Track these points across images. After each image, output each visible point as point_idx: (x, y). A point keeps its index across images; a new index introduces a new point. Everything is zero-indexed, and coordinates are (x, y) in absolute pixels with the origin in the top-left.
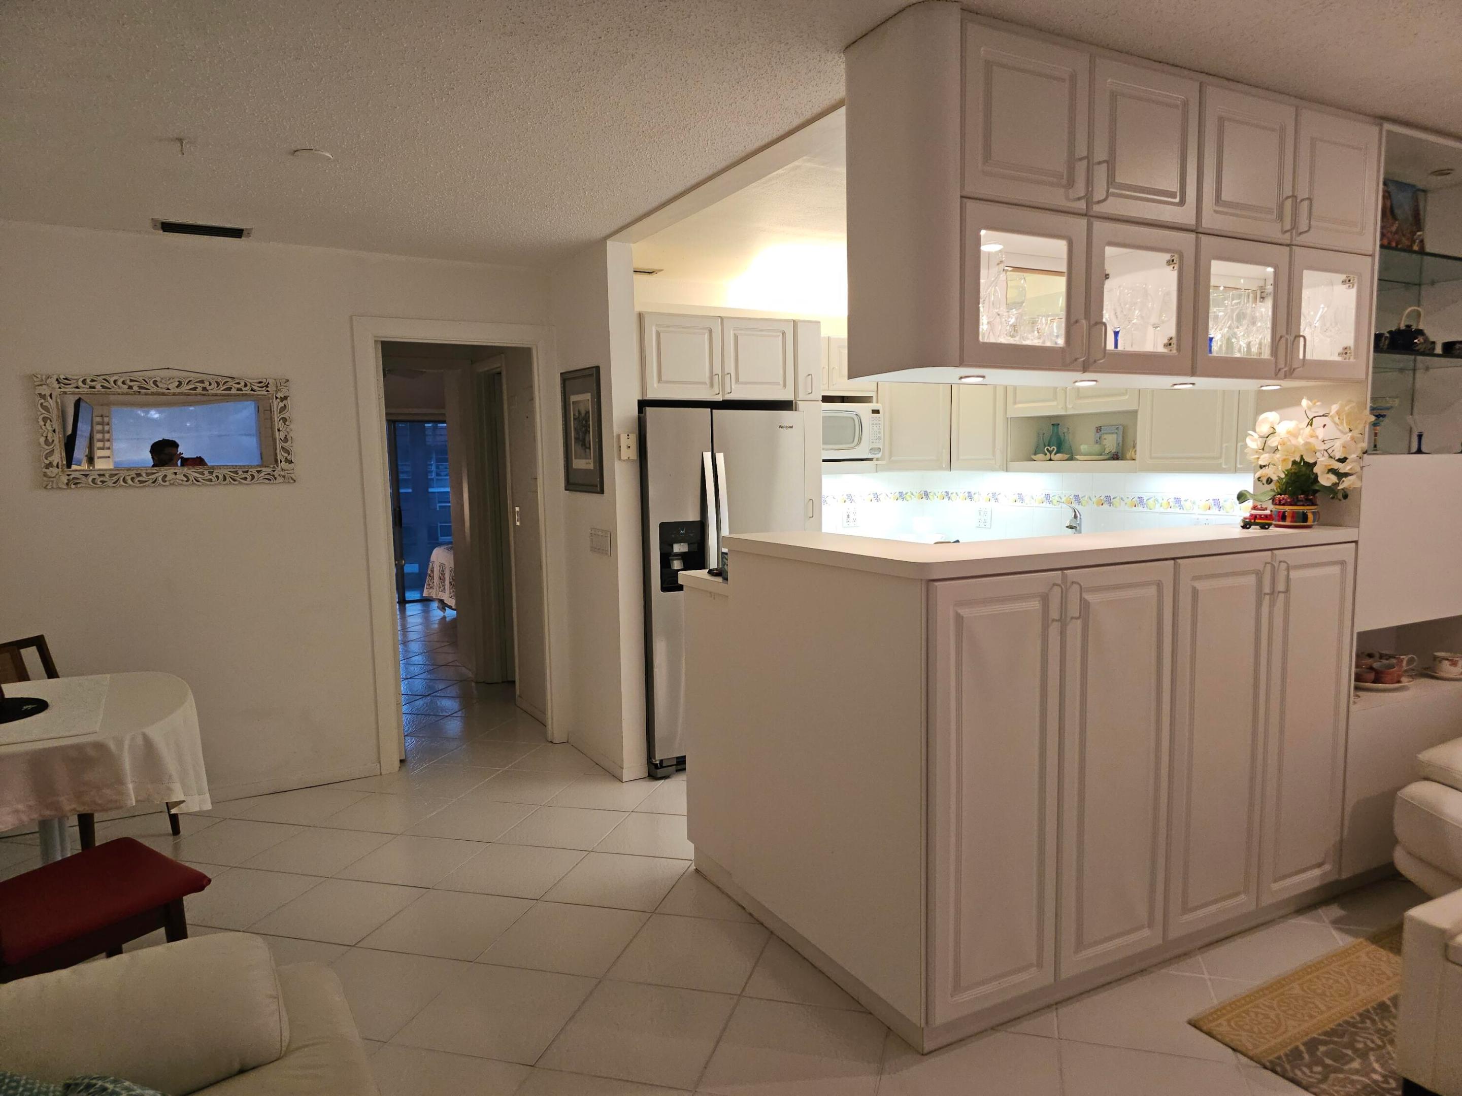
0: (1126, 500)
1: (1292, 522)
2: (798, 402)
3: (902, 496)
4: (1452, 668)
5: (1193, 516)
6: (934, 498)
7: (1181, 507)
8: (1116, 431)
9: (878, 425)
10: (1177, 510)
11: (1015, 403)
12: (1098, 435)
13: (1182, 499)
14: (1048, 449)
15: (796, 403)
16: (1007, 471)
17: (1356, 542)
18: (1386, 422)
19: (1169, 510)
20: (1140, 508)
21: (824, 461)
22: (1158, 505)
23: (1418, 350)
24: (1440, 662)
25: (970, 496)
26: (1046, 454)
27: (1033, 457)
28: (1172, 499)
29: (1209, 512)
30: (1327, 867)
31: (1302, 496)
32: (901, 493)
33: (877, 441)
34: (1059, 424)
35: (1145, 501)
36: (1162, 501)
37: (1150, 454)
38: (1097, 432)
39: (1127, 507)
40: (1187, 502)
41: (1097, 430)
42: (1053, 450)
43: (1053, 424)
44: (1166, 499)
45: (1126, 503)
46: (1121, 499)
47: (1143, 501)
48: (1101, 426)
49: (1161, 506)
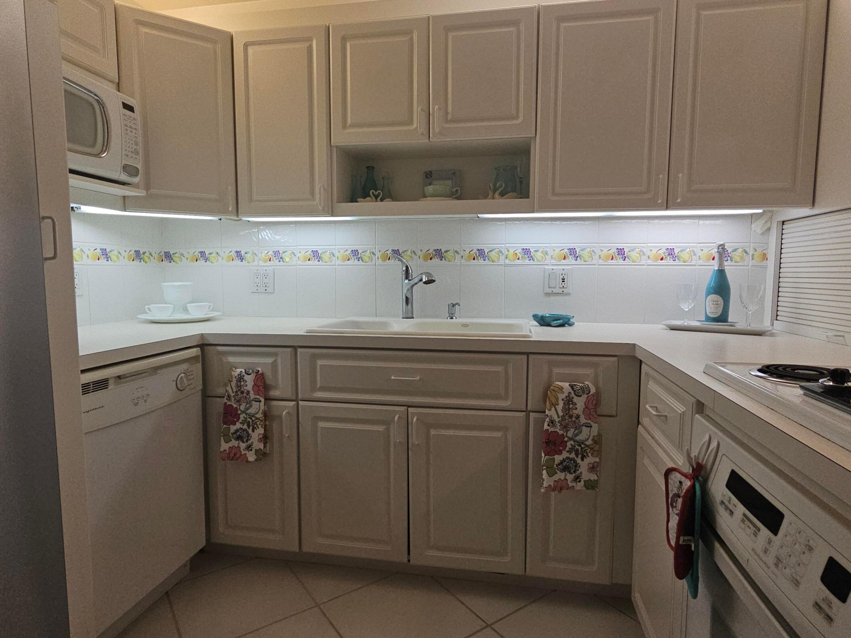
0: (462, 253)
3: (138, 255)
5: (546, 267)
6: (181, 260)
7: (531, 258)
8: (453, 176)
9: (134, 131)
10: (527, 261)
12: (428, 181)
13: (532, 250)
19: (517, 262)
20: (480, 261)
22: (502, 257)
25: (239, 256)
28: (520, 250)
29: (563, 262)
32: (137, 252)
33: (133, 155)
35: (486, 253)
36: (507, 253)
37: (553, 189)
38: (427, 177)
39: (463, 261)
40: (537, 253)
41: (426, 176)
42: (379, 194)
43: (367, 167)
44: (512, 251)
45: (462, 256)
46: (456, 253)
47: (483, 254)
48: (431, 172)
49: (506, 258)
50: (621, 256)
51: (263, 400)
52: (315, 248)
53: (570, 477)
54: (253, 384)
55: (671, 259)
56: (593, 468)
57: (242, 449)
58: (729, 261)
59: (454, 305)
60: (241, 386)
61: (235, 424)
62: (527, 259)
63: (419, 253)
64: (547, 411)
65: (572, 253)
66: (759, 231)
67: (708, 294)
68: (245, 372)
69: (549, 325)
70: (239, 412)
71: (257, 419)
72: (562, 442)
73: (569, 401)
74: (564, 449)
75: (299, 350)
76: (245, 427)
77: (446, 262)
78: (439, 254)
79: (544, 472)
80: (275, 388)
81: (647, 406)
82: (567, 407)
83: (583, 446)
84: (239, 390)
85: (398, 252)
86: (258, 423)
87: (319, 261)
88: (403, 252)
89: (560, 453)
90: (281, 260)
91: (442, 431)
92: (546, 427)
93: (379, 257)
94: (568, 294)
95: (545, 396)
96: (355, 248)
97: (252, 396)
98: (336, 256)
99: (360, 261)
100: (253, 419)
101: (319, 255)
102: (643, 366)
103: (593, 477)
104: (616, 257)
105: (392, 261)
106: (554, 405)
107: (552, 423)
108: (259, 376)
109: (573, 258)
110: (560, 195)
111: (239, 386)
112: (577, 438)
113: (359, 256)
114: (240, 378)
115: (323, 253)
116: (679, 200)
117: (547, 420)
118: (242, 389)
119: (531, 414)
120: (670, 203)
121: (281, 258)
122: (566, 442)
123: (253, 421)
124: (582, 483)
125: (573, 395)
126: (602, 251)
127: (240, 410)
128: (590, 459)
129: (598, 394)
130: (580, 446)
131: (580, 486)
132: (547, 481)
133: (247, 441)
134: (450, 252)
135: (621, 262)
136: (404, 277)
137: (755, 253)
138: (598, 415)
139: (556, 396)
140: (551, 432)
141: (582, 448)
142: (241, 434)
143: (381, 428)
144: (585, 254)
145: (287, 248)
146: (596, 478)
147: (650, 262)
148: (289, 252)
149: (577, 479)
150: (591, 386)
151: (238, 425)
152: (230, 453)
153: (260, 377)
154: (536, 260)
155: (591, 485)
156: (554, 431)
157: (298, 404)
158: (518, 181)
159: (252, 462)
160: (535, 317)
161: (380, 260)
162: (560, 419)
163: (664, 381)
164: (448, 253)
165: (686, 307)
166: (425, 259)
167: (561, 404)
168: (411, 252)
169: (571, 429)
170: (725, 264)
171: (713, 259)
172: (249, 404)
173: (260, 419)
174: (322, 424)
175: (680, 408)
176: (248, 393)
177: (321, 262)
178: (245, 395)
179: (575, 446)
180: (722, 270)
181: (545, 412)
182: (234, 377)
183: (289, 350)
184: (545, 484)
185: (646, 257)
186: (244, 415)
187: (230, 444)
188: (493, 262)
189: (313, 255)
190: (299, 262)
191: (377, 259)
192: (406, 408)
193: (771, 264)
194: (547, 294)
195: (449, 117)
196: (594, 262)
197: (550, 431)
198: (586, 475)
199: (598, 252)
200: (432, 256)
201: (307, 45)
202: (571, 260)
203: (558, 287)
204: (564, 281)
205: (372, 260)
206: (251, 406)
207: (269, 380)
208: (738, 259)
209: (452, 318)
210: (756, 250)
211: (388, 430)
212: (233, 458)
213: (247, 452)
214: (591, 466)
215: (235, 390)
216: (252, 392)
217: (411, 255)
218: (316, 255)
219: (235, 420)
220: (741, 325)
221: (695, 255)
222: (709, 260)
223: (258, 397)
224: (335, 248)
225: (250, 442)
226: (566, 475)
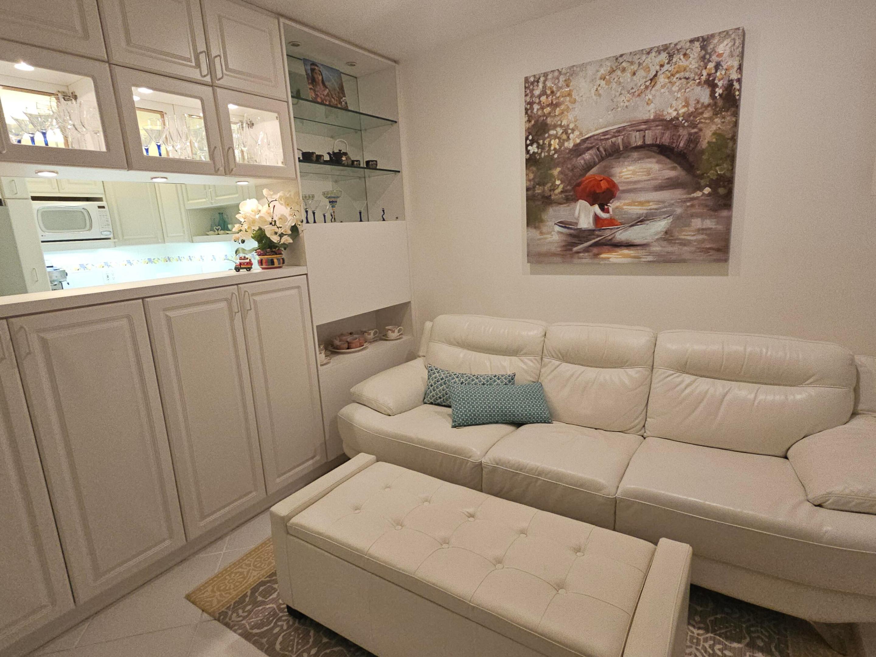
1: (266, 265)
2: (6, 200)
3: (150, 261)
4: (393, 333)
9: (105, 216)
11: (188, 200)
14: (216, 228)
15: (4, 201)
16: (193, 242)
17: (306, 274)
18: (337, 205)
21: (43, 242)
23: (344, 164)
24: (388, 331)
26: (215, 231)
27: (208, 233)
30: (318, 458)
31: (269, 249)
32: (148, 259)
33: (107, 226)
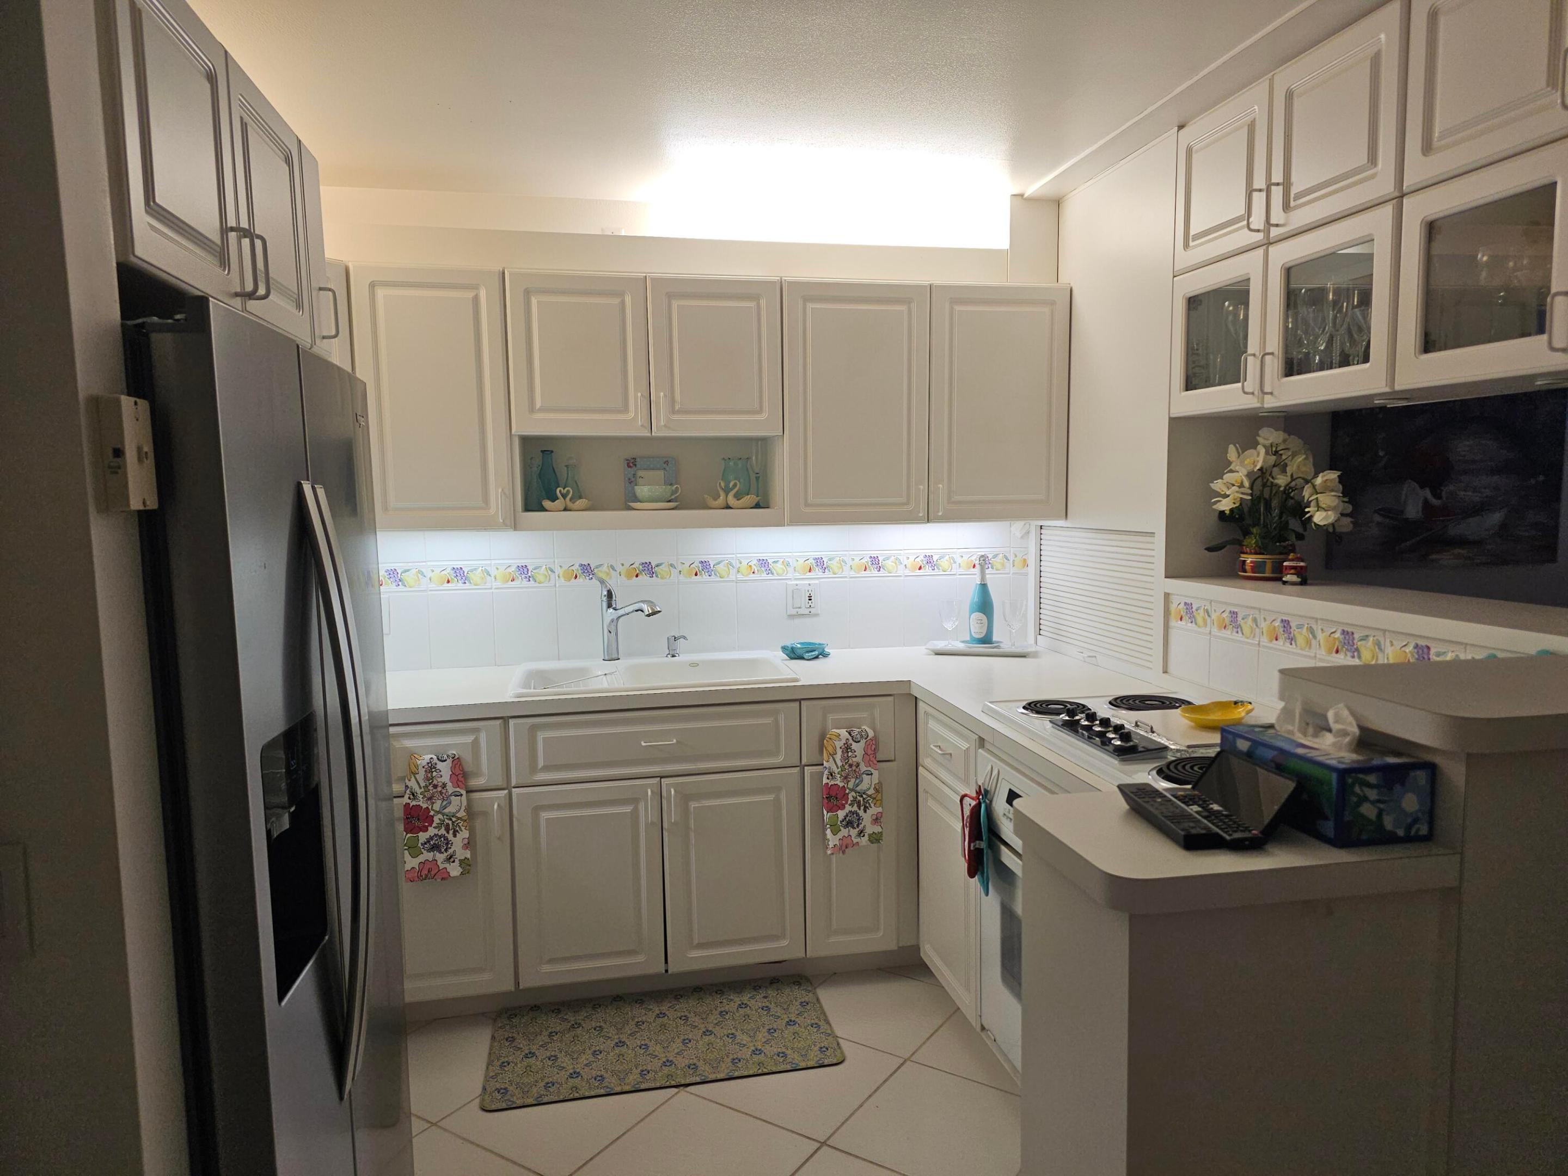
0: (680, 567)
5: (789, 582)
7: (769, 572)
8: (665, 466)
10: (764, 576)
12: (631, 471)
13: (770, 561)
14: (563, 494)
19: (753, 577)
20: (704, 577)
22: (733, 571)
26: (560, 501)
27: (542, 504)
28: (755, 562)
29: (809, 575)
34: (552, 452)
35: (712, 566)
36: (739, 565)
37: (806, 499)
38: (629, 466)
39: (681, 578)
40: (777, 565)
41: (628, 464)
42: (568, 491)
43: (543, 452)
44: (745, 563)
45: (680, 571)
46: (671, 566)
47: (708, 567)
48: (635, 459)
49: (738, 572)
50: (876, 566)
51: (464, 792)
52: (458, 564)
53: (854, 832)
54: (451, 773)
55: (930, 569)
56: (876, 820)
57: (439, 863)
58: (990, 569)
59: (675, 639)
60: (432, 778)
61: (426, 830)
62: (765, 573)
63: (619, 568)
64: (825, 762)
65: (819, 564)
66: (1019, 535)
67: (972, 612)
68: (438, 759)
69: (802, 658)
70: (432, 813)
71: (459, 818)
72: (844, 795)
73: (847, 748)
74: (847, 803)
75: (512, 722)
76: (443, 831)
77: (659, 580)
78: (649, 569)
79: (828, 832)
80: (477, 774)
81: (932, 746)
82: (846, 755)
83: (864, 796)
84: (430, 784)
85: (589, 568)
86: (460, 825)
87: (465, 583)
88: (597, 567)
89: (843, 807)
90: (400, 583)
91: (704, 802)
92: (825, 781)
93: (561, 576)
94: (816, 615)
95: (821, 747)
96: (522, 562)
97: (450, 788)
98: (493, 576)
99: (532, 582)
100: (454, 819)
101: (465, 574)
102: (921, 704)
103: (877, 829)
104: (869, 567)
105: (580, 580)
106: (833, 755)
107: (832, 775)
108: (455, 762)
109: (821, 570)
110: (811, 505)
111: (429, 779)
112: (858, 789)
113: (529, 575)
114: (431, 767)
115: (472, 571)
116: (940, 514)
117: (826, 772)
118: (435, 782)
119: (806, 768)
120: (931, 517)
121: (400, 581)
122: (848, 794)
123: (453, 822)
124: (866, 837)
125: (851, 741)
126: (853, 559)
127: (433, 810)
128: (873, 811)
129: (875, 738)
130: (862, 796)
131: (864, 841)
132: (833, 840)
133: (446, 850)
134: (663, 565)
135: (875, 573)
136: (605, 605)
137: (1015, 559)
138: (878, 761)
139: (833, 744)
140: (832, 785)
141: (864, 799)
142: (437, 842)
143: (628, 809)
144: (834, 565)
145: (410, 564)
146: (880, 830)
147: (907, 572)
148: (414, 571)
149: (861, 833)
150: (868, 729)
151: (432, 831)
152: (420, 871)
153: (457, 762)
154: (775, 574)
155: (876, 839)
156: (835, 784)
157: (510, 794)
158: (753, 476)
159: (457, 877)
160: (784, 649)
161: (562, 579)
162: (840, 769)
163: (942, 717)
164: (661, 567)
165: (949, 626)
166: (629, 576)
167: (839, 752)
168: (608, 566)
169: (852, 780)
170: (987, 572)
171: (974, 566)
172: (446, 799)
173: (463, 818)
174: (545, 815)
175: (964, 745)
176: (444, 785)
177: (468, 584)
178: (439, 789)
179: (856, 798)
180: (984, 584)
181: (823, 765)
182: (420, 767)
183: (498, 722)
184: (831, 845)
185: (903, 566)
186: (440, 816)
187: (421, 858)
188: (721, 577)
189: (455, 575)
190: (432, 586)
191: (557, 578)
192: (659, 779)
193: (1032, 570)
194: (791, 617)
195: (677, 408)
196: (845, 574)
197: (830, 784)
198: (870, 829)
199: (850, 563)
200: (638, 571)
201: (470, 295)
202: (817, 572)
203: (804, 608)
204: (810, 600)
205: (550, 579)
206: (450, 803)
207: (469, 765)
208: (999, 566)
209: (673, 656)
210: (1016, 556)
211: (636, 810)
212: (426, 876)
213: (447, 865)
214: (874, 817)
215: (423, 784)
216: (449, 785)
217: (608, 571)
218: (460, 574)
219: (427, 824)
220: (1006, 647)
221: (955, 562)
222: (969, 568)
223: (458, 789)
224: (491, 564)
225: (450, 851)
226: (849, 831)
